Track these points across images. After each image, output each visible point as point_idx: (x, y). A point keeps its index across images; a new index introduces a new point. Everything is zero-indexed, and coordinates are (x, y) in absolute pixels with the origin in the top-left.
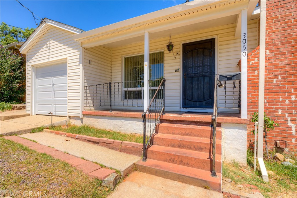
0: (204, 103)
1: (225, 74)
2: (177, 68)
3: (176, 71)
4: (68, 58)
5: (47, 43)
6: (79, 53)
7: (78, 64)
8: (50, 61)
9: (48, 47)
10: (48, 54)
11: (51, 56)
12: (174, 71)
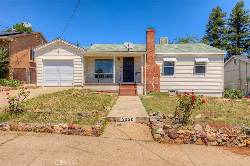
0: (131, 80)
1: (138, 72)
2: (121, 66)
3: (120, 67)
4: (74, 59)
5: (57, 49)
6: (81, 58)
7: (80, 62)
8: (60, 58)
9: (57, 51)
10: (57, 55)
11: (59, 56)
12: (119, 67)
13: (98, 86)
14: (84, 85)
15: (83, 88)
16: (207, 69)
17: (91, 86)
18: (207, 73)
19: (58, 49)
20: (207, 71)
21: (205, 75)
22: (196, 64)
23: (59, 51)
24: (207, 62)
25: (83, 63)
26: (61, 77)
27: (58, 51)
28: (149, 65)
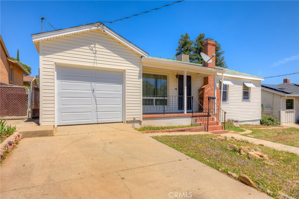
2: (176, 88)
4: (127, 71)
5: (93, 46)
6: (139, 69)
7: (137, 77)
8: (99, 66)
9: (92, 50)
10: (93, 58)
11: (98, 62)
12: (174, 89)
13: (164, 120)
14: (144, 119)
15: (140, 124)
16: (251, 95)
17: (153, 121)
18: (251, 99)
19: (95, 46)
20: (251, 98)
21: (249, 101)
22: (244, 90)
23: (96, 51)
24: (251, 87)
25: (141, 80)
26: (97, 104)
27: (94, 49)
28: (210, 88)
